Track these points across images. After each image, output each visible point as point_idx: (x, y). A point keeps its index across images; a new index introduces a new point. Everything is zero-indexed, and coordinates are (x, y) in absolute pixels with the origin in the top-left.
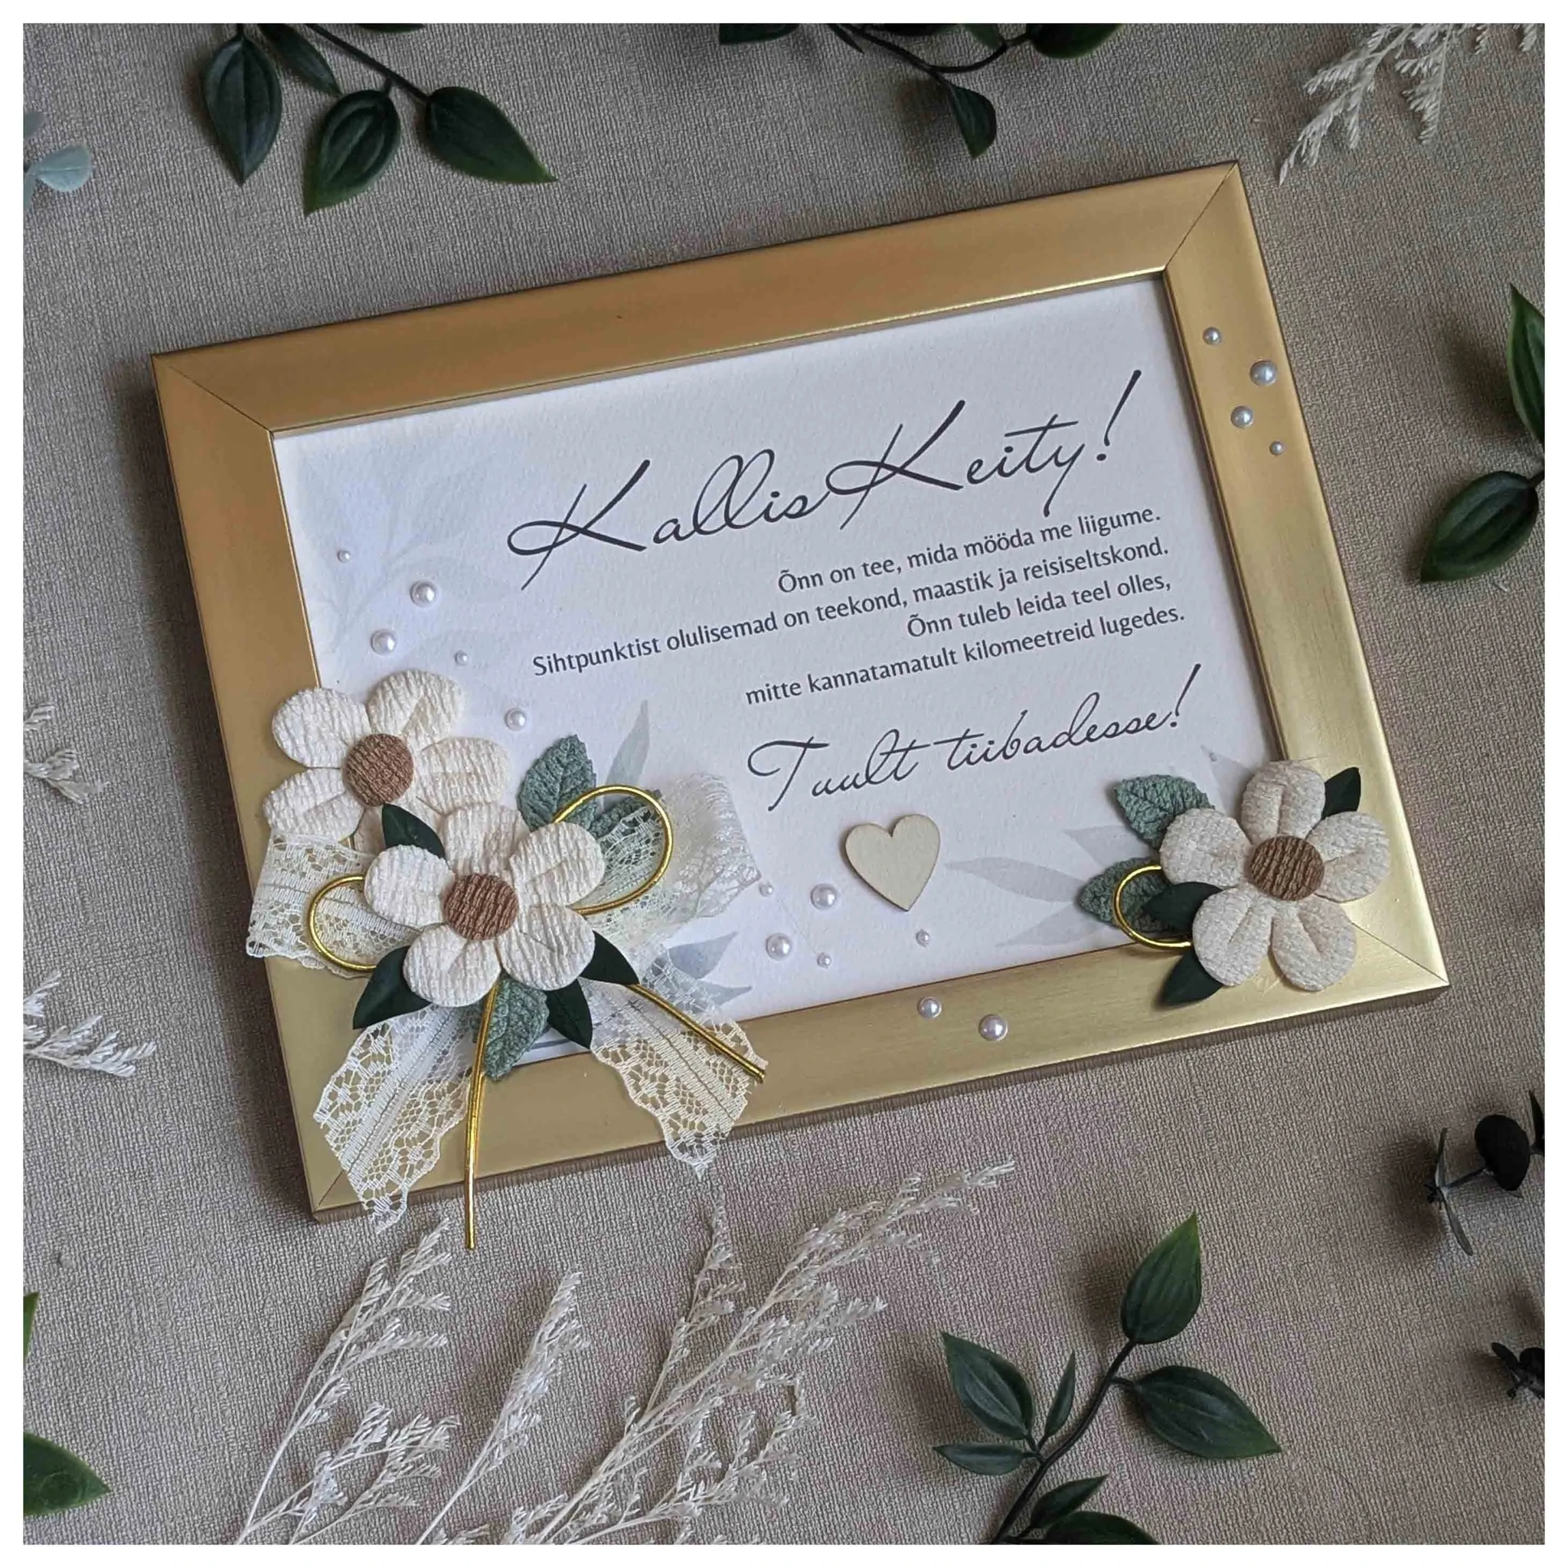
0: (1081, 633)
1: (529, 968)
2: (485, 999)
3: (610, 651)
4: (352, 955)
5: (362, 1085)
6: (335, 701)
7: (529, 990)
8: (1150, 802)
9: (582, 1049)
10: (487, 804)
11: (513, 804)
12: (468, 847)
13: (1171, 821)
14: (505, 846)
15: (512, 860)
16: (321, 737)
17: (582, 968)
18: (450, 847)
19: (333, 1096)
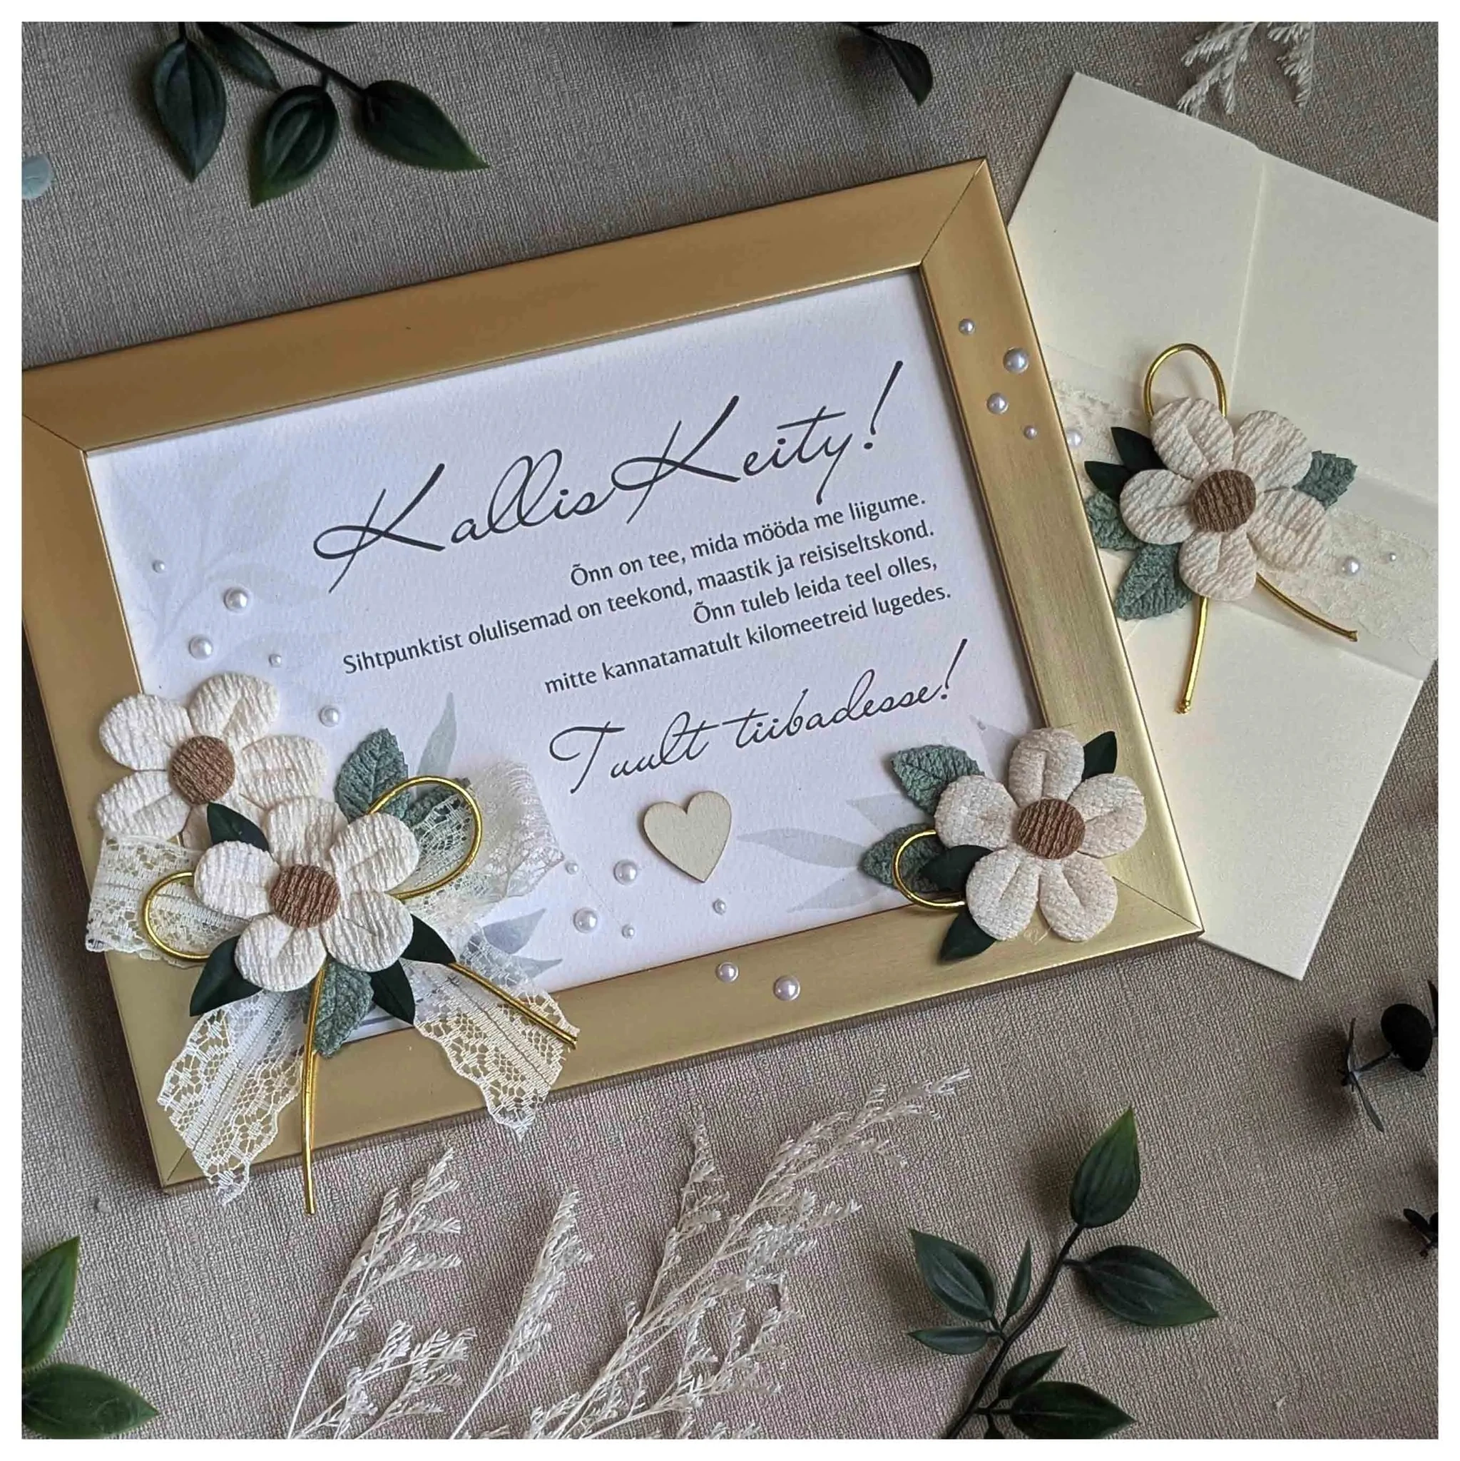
0: (855, 614)
1: (353, 953)
2: (313, 982)
3: (415, 647)
4: (185, 946)
5: (202, 1068)
6: (158, 707)
7: (354, 973)
8: (925, 771)
9: (406, 1024)
10: (306, 797)
11: (330, 796)
12: (290, 838)
13: (944, 789)
14: (325, 837)
15: (331, 850)
16: (146, 741)
17: (402, 950)
18: (273, 840)
19: (175, 1080)
